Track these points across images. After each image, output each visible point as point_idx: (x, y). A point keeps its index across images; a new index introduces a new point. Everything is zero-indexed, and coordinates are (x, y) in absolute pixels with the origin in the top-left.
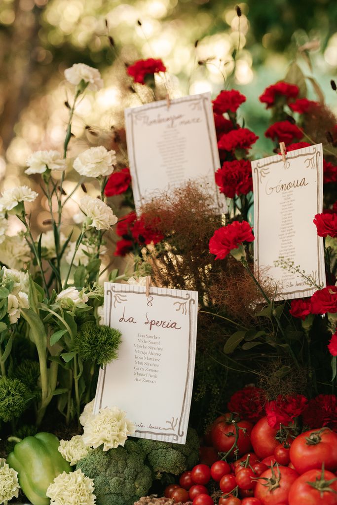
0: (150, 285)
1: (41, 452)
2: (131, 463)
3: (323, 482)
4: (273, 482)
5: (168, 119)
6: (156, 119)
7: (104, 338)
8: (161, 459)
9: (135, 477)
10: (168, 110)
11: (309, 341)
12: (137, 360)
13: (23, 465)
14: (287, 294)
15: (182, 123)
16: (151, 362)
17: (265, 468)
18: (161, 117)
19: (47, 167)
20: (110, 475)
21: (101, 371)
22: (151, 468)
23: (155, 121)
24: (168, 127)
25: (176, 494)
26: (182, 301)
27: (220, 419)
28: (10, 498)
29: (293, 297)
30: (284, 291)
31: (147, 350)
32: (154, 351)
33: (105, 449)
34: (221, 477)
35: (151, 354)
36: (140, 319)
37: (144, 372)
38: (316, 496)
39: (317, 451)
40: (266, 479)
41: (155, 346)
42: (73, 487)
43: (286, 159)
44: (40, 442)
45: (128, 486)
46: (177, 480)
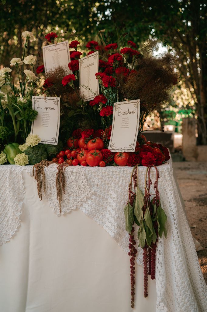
0: (45, 96)
1: (13, 148)
2: (40, 151)
3: (96, 153)
4: (82, 154)
5: (55, 49)
6: (52, 49)
7: (32, 113)
8: (50, 150)
9: (42, 155)
10: (56, 47)
11: (96, 113)
12: (43, 120)
13: (8, 152)
14: (88, 99)
15: (60, 50)
16: (47, 120)
17: (80, 151)
18: (54, 49)
19: (16, 63)
20: (33, 154)
21: (32, 124)
22: (47, 152)
23: (51, 50)
24: (56, 52)
25: (54, 160)
26: (55, 101)
27: (70, 138)
28: (4, 163)
29: (90, 100)
30: (88, 98)
31: (46, 117)
32: (48, 117)
33: (32, 146)
34: (67, 154)
35: (47, 118)
36: (43, 107)
37: (45, 124)
38: (93, 157)
39: (95, 144)
40: (80, 154)
41: (48, 115)
42: (22, 158)
43: (88, 57)
44: (13, 145)
45: (39, 157)
46: (55, 156)
